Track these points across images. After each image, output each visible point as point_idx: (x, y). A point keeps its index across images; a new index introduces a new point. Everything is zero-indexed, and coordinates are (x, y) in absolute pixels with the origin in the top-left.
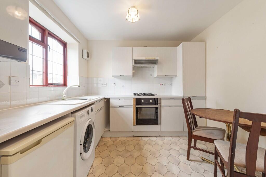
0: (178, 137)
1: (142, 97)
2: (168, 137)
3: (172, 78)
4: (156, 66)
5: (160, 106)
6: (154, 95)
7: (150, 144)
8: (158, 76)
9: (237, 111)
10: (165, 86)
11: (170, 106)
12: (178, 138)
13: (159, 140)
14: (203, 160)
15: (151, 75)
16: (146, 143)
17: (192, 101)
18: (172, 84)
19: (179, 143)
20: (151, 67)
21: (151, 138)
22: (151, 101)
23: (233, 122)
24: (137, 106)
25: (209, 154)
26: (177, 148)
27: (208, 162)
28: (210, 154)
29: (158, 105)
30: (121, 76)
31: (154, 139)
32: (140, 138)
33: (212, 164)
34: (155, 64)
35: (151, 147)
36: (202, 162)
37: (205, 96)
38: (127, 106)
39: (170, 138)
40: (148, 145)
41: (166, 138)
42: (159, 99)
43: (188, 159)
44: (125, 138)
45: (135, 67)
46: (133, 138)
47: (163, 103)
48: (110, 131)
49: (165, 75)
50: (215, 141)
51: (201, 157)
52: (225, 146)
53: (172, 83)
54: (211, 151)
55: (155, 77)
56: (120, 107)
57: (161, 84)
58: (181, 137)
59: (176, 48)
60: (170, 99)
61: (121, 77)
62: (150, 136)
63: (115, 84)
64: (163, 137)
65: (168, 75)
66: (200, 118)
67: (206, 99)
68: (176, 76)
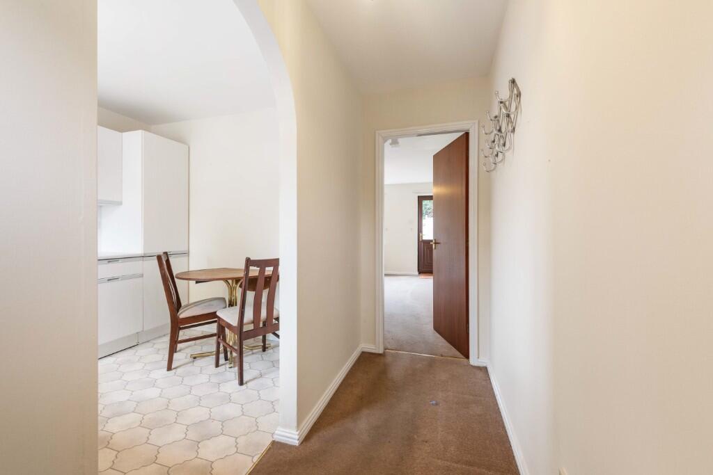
3: (101, 206)
9: (248, 260)
11: (109, 280)
12: (130, 352)
14: (195, 358)
17: (172, 260)
27: (202, 356)
37: (187, 250)
43: (169, 369)
50: (218, 314)
51: (191, 356)
58: (137, 346)
59: (120, 134)
60: (109, 262)
66: (197, 282)
67: (189, 256)
68: (120, 203)
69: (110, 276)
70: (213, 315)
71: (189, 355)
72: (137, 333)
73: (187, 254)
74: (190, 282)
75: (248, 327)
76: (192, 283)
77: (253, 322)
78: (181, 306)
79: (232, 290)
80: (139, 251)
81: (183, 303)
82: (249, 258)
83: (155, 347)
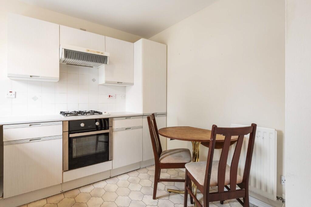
0: (136, 171)
1: (80, 117)
2: (122, 176)
3: (125, 87)
4: (103, 66)
5: (112, 130)
6: (100, 113)
7: (96, 196)
8: (106, 82)
9: (214, 127)
10: (116, 98)
11: (126, 129)
12: (136, 173)
13: (110, 185)
14: (170, 192)
15: (94, 80)
16: (90, 197)
17: (156, 118)
18: (125, 97)
19: (139, 180)
20: (94, 67)
21: (96, 186)
22: (97, 124)
23: (211, 140)
24: (71, 135)
25: (173, 183)
26: (138, 187)
28: (175, 182)
29: (108, 129)
30: (31, 76)
31: (102, 184)
32: (77, 192)
33: (179, 193)
34: (103, 63)
35: (99, 200)
36: (169, 195)
37: (166, 112)
38: (50, 138)
39: (126, 176)
40: (94, 198)
41: (120, 178)
42: (110, 120)
43: (154, 198)
44: (44, 202)
45: (64, 63)
46: (62, 196)
47: (116, 125)
48: (4, 197)
49: (118, 82)
50: (186, 166)
51: (168, 189)
52: (197, 168)
53: (125, 95)
54: (175, 178)
55: (100, 83)
56: (30, 140)
57: (110, 96)
58: (139, 171)
59: (133, 43)
60: (126, 118)
61: (32, 79)
62: (94, 183)
63: (13, 93)
64: (116, 178)
65: (122, 83)
66: (171, 139)
67: (166, 116)
68: (132, 84)
69: (126, 127)
70: (182, 165)
71: (166, 188)
72: (140, 162)
73: (165, 114)
74: (168, 138)
75: (213, 190)
76: (169, 139)
77: (217, 185)
78: (162, 151)
79: (195, 147)
80: (141, 112)
81: (164, 149)
82: (216, 126)
83: (149, 173)
